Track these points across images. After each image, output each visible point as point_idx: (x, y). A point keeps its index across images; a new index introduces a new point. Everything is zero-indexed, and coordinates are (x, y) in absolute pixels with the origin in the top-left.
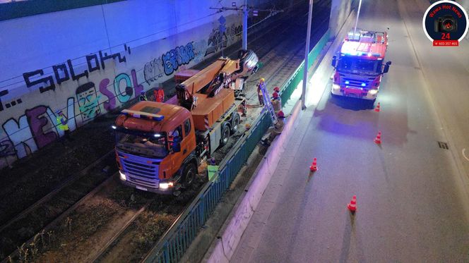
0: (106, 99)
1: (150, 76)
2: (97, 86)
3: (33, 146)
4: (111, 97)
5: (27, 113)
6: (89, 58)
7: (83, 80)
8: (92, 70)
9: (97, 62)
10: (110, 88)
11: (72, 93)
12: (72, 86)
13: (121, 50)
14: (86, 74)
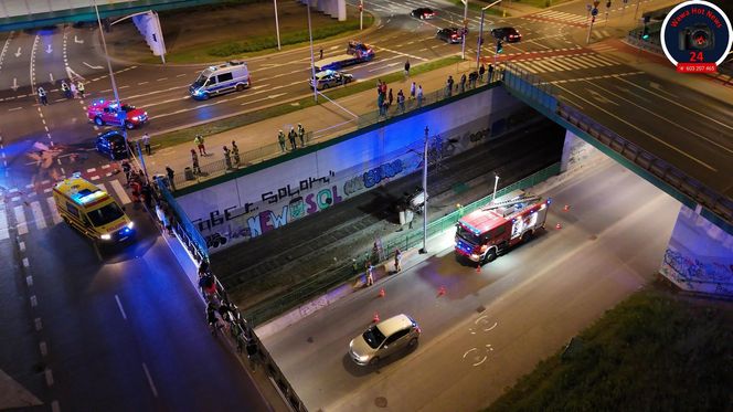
0: (310, 207)
1: (348, 189)
2: (305, 198)
3: (260, 233)
4: (314, 205)
5: (261, 215)
6: (301, 183)
7: (296, 196)
8: (302, 189)
9: (307, 185)
10: (314, 200)
11: (287, 203)
12: (288, 199)
13: (327, 175)
14: (298, 192)
